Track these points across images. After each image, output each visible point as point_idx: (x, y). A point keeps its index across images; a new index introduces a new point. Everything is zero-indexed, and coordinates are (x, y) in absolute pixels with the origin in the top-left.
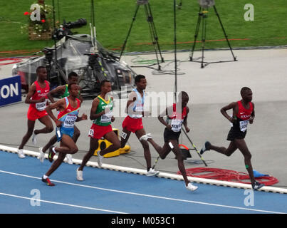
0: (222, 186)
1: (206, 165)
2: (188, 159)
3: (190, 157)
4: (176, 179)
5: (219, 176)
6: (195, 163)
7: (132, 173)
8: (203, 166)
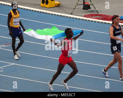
0: (105, 23)
1: (98, 13)
2: (89, 9)
3: (90, 8)
4: (83, 19)
5: (104, 18)
6: (92, 11)
7: (61, 16)
8: (96, 13)
